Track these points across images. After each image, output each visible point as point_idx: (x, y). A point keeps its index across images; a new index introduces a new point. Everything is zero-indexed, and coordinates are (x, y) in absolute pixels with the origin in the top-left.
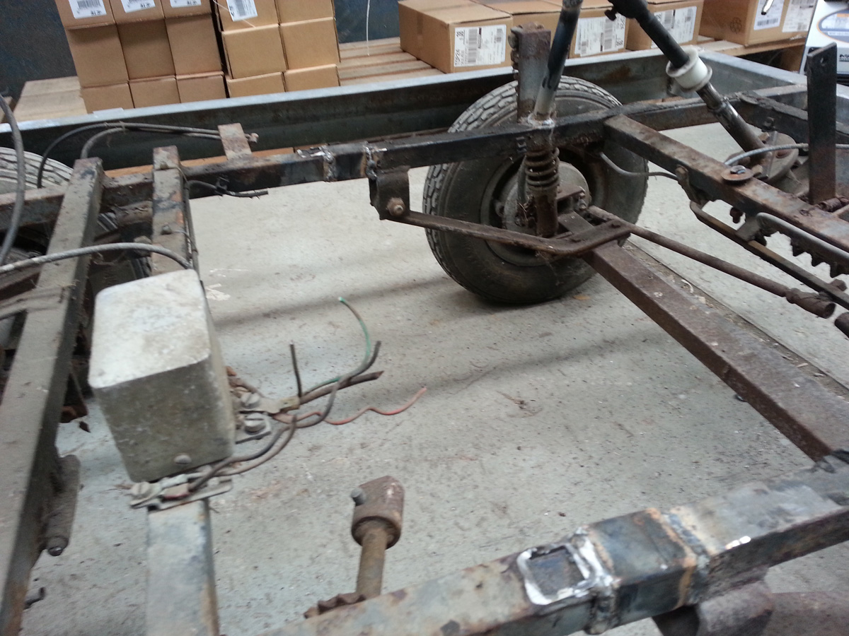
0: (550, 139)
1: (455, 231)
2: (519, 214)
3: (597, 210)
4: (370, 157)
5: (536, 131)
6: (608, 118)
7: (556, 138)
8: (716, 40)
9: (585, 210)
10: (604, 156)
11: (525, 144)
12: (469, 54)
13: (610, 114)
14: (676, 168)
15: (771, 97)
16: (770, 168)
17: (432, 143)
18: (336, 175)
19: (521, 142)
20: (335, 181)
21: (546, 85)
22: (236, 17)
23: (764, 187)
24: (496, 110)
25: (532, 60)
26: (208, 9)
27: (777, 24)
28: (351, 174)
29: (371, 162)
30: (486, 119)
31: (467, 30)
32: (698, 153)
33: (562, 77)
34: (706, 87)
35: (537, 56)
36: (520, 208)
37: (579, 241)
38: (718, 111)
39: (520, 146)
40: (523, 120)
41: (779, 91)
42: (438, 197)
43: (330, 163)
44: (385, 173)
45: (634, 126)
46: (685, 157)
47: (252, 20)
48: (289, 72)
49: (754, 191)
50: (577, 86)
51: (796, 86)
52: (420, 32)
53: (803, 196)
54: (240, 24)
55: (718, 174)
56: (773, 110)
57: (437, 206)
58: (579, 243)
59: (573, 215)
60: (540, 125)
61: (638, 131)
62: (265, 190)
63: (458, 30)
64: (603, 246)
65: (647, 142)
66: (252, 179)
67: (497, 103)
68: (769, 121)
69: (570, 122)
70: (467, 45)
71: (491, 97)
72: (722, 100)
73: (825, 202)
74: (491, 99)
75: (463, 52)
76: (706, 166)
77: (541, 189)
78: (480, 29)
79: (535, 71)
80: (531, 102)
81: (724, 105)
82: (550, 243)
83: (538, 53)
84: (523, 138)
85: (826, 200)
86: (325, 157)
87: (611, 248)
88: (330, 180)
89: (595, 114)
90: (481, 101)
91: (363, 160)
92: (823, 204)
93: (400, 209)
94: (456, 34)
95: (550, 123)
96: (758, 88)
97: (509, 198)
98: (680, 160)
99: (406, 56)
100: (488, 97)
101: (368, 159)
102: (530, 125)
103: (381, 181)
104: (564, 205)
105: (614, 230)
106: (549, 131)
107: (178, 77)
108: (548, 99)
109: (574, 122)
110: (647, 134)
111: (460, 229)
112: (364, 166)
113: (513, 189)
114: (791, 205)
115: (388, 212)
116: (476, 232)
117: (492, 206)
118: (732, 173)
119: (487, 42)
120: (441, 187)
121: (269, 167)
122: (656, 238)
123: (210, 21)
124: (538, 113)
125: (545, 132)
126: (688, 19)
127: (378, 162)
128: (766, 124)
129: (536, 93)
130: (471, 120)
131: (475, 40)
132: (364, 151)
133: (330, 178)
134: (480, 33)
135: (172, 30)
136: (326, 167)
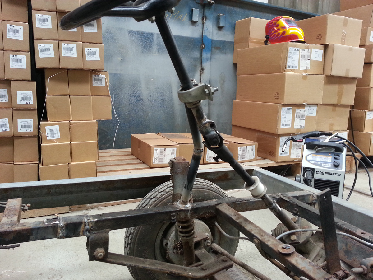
0: (189, 214)
1: (135, 266)
2: (175, 248)
3: (216, 246)
4: (87, 224)
5: (182, 210)
6: (218, 204)
7: (192, 214)
8: (264, 159)
9: (210, 246)
10: (217, 224)
11: (175, 218)
12: (160, 158)
13: (219, 203)
14: (253, 239)
15: (294, 197)
16: (300, 238)
17: (124, 216)
18: (65, 235)
19: (174, 216)
20: (64, 238)
21: (186, 188)
22: (49, 138)
23: (301, 258)
24: (165, 193)
25: (180, 175)
26: (36, 134)
27: (288, 155)
28: (74, 234)
29: (87, 227)
30: (160, 197)
31: (159, 149)
32: (264, 232)
33: (196, 178)
34: (265, 195)
35: (182, 173)
36: (176, 245)
37: (206, 269)
38: (272, 207)
39: (173, 218)
40: (175, 203)
41: (298, 193)
42: (132, 237)
43: (62, 228)
44: (95, 233)
45: (230, 210)
46: (257, 233)
47: (57, 140)
48: (72, 163)
49: (296, 261)
50: (204, 184)
51: (305, 191)
52: (139, 147)
53: (323, 267)
54: (51, 141)
55: (276, 247)
56: (297, 205)
57: (131, 242)
58: (206, 271)
59: (203, 251)
60: (183, 207)
61: (233, 214)
62: (19, 244)
63: (155, 148)
64: (219, 273)
65: (238, 221)
66: (11, 237)
67: (165, 190)
68: (296, 210)
69: (199, 206)
70: (159, 155)
71: (163, 186)
72: (273, 202)
73: (336, 273)
74: (163, 187)
75: (157, 158)
76: (269, 241)
77: (185, 238)
78: (165, 149)
79: (181, 180)
80: (179, 195)
81: (274, 205)
82: (190, 271)
83: (183, 172)
84: (174, 214)
85: (337, 271)
86: (59, 224)
87: (223, 275)
88: (61, 238)
89: (212, 202)
90: (158, 188)
91: (83, 226)
92: (336, 274)
93: (101, 255)
94: (154, 150)
95: (189, 206)
96: (288, 191)
97: (170, 239)
98: (255, 235)
99: (133, 157)
100: (161, 186)
101: (86, 225)
102: (178, 207)
103: (92, 238)
104: (198, 245)
105: (224, 263)
106: (188, 210)
107: (15, 163)
108: (188, 194)
109: (201, 206)
110: (237, 216)
111: (138, 265)
112: (83, 229)
113: (172, 234)
114: (318, 273)
115: (94, 256)
116: (148, 266)
117: (162, 242)
118: (283, 248)
119: (168, 154)
120: (134, 232)
121: (23, 230)
122: (246, 267)
123: (36, 139)
124: (182, 201)
125: (186, 211)
126: (252, 150)
127: (92, 227)
128: (295, 212)
129: (181, 191)
130: (152, 197)
131: (163, 154)
132: (84, 221)
133: (61, 236)
134: (165, 150)
135: (16, 142)
136: (59, 230)
